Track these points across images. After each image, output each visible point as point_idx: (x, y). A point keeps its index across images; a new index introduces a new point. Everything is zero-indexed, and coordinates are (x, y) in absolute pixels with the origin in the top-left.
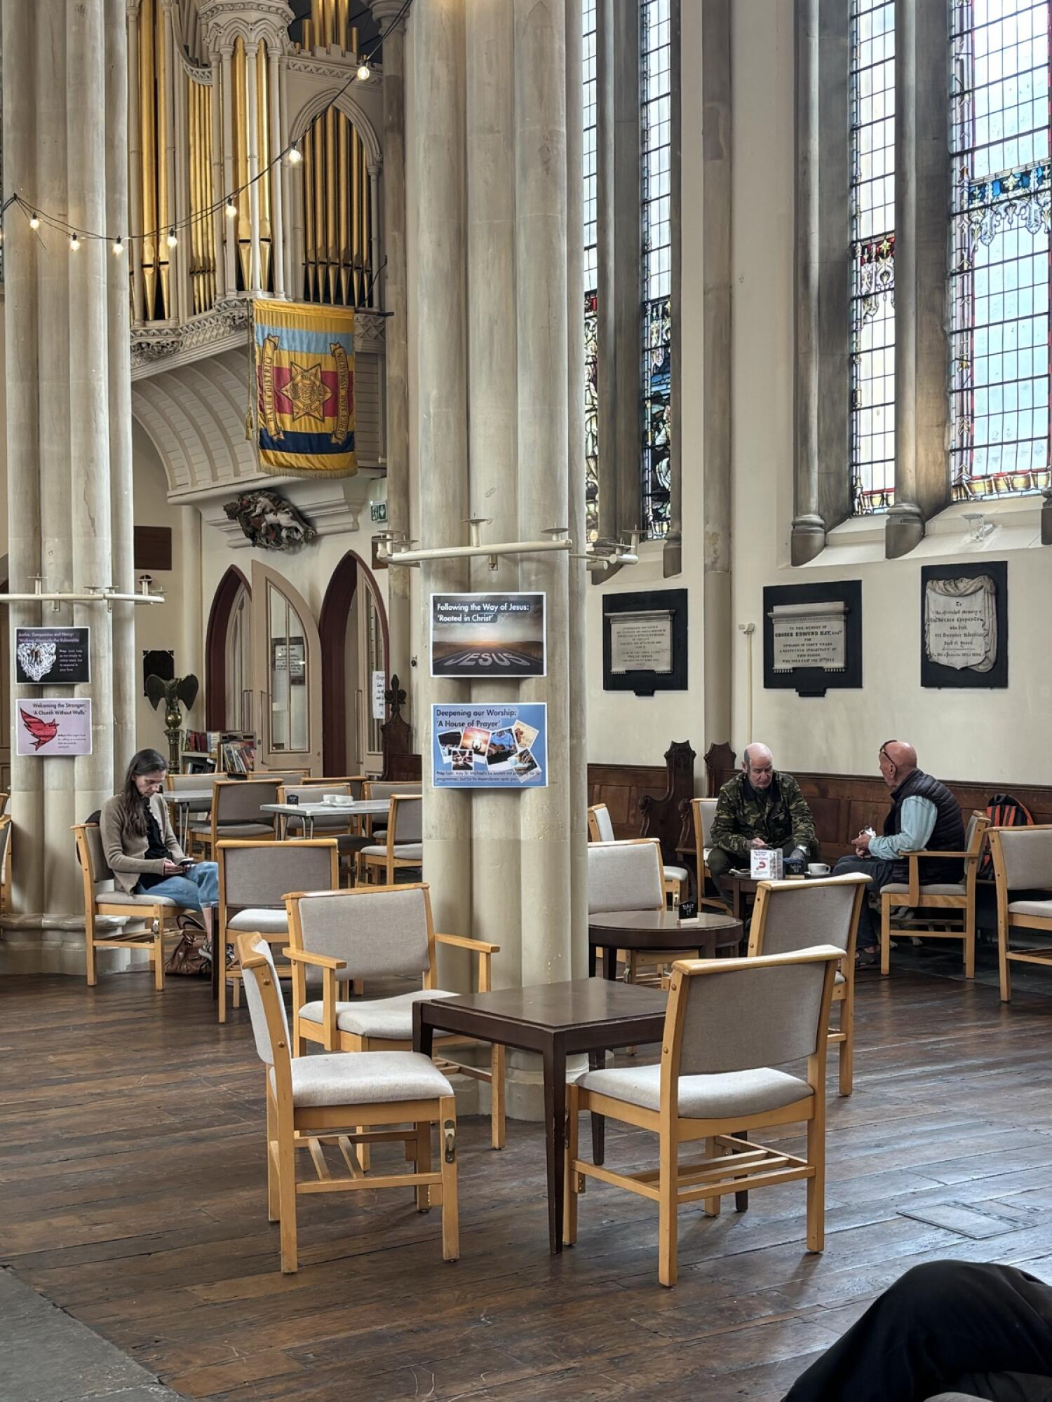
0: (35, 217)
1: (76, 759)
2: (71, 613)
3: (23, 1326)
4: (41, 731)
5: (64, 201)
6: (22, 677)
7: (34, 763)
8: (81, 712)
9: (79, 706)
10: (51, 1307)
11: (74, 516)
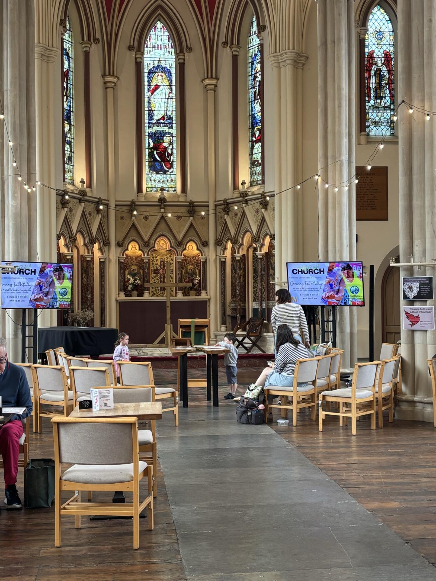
0: (411, 108)
1: (428, 331)
2: (425, 270)
3: (416, 569)
4: (413, 319)
5: (423, 100)
6: (405, 297)
7: (410, 333)
8: (430, 312)
9: (429, 309)
10: (428, 563)
11: (426, 230)
